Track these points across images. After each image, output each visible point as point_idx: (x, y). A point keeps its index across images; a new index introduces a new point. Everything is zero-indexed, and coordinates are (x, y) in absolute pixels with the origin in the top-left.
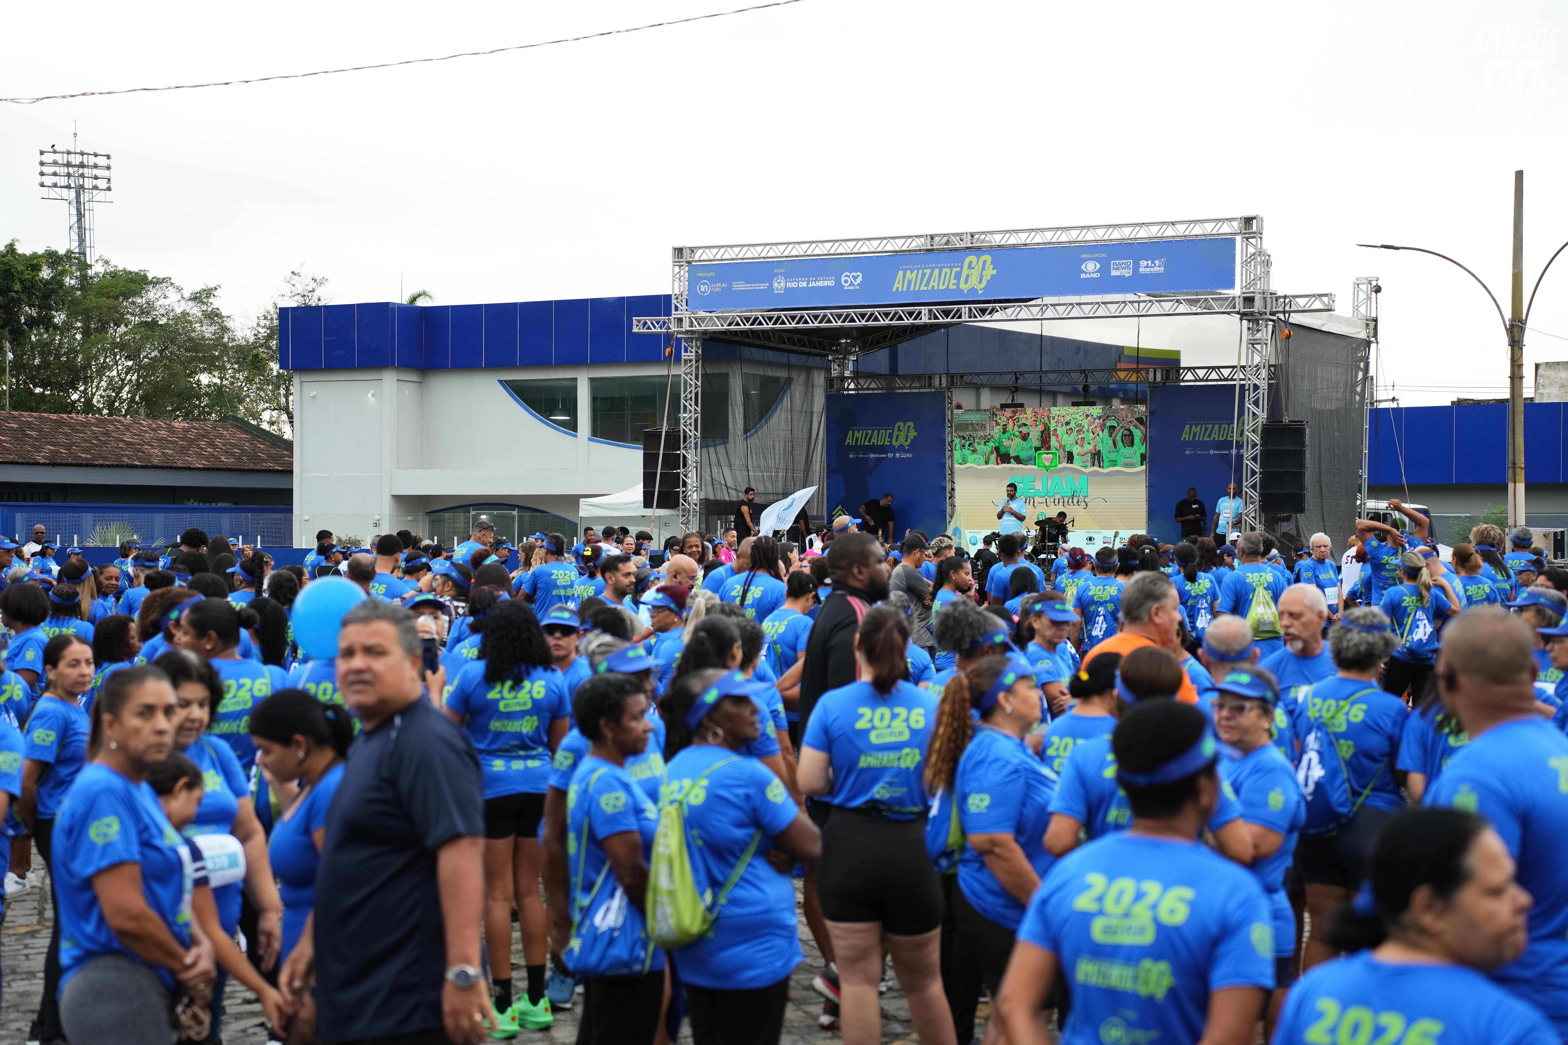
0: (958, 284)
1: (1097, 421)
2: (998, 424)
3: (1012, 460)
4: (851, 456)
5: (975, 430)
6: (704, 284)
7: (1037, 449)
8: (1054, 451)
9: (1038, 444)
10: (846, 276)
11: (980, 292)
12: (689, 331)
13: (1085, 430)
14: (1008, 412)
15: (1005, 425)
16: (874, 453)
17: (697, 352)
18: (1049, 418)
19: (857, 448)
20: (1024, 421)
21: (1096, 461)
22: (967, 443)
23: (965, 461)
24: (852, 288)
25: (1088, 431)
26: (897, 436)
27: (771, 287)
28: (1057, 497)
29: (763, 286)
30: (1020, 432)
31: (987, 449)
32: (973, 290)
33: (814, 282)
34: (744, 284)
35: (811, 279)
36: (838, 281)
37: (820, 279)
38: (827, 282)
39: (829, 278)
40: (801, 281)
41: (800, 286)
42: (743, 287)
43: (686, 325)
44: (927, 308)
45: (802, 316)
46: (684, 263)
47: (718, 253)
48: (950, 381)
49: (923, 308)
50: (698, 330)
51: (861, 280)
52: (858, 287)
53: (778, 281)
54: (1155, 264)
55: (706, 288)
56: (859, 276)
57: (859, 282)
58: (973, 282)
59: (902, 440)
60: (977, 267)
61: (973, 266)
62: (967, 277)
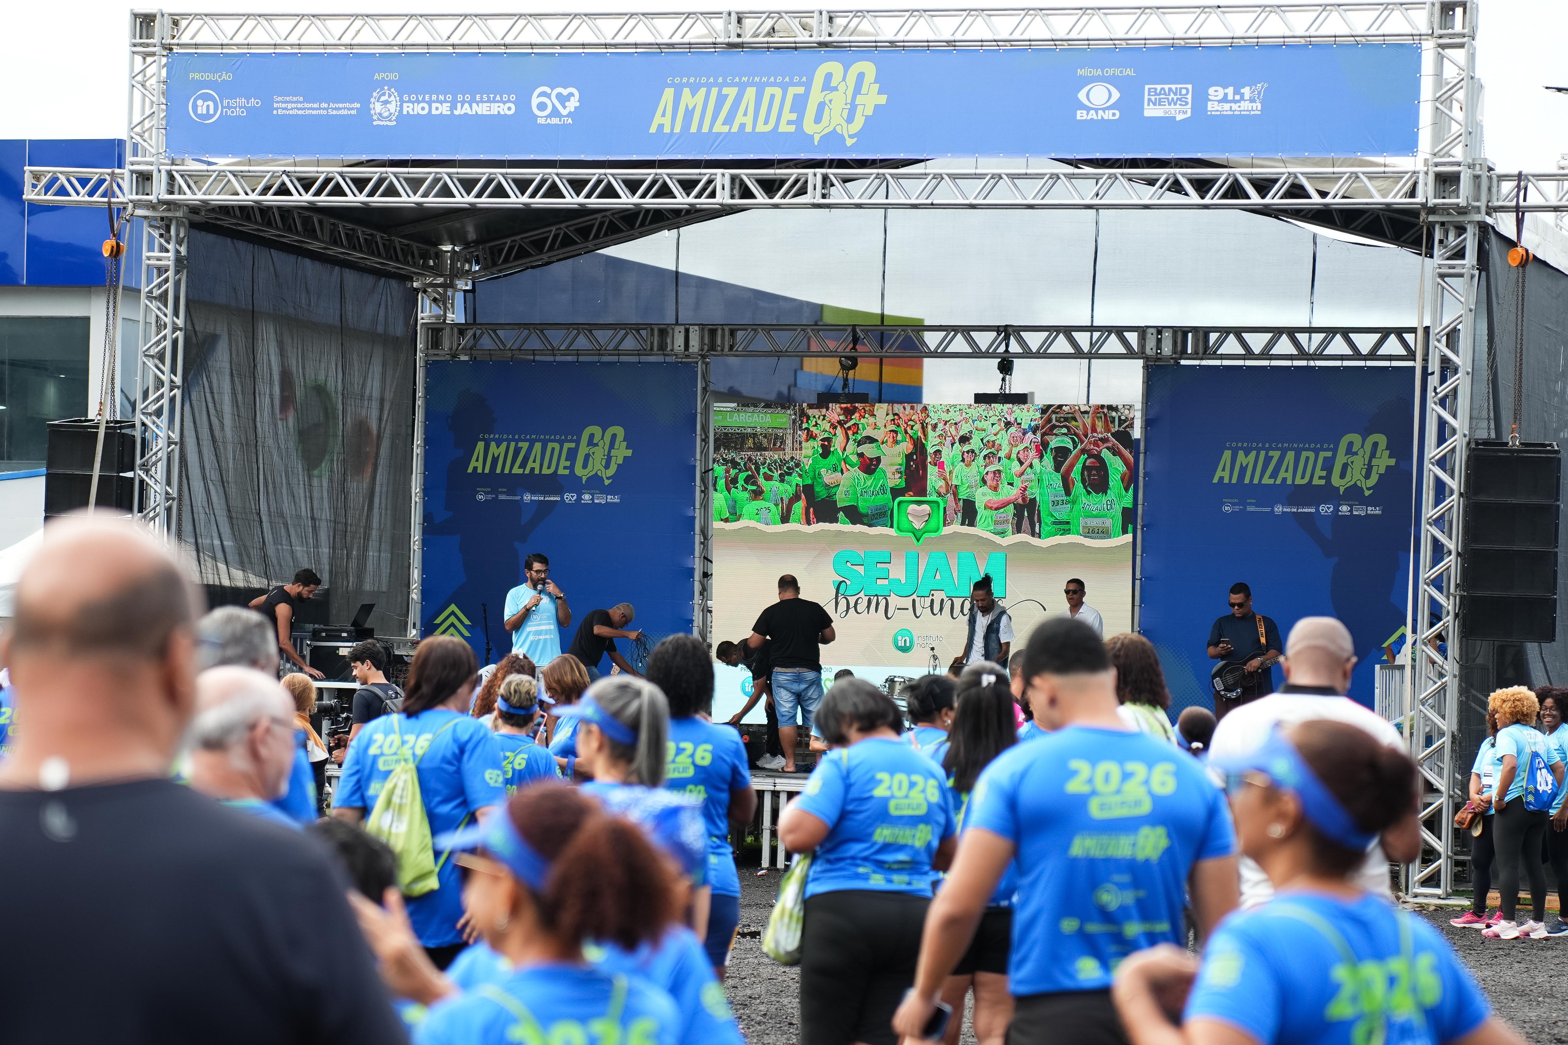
0: (799, 123)
1: (1030, 435)
2: (811, 436)
3: (841, 515)
4: (480, 497)
5: (759, 448)
6: (206, 98)
7: (896, 492)
8: (934, 498)
9: (899, 482)
10: (541, 94)
11: (849, 142)
12: (168, 203)
13: (1002, 454)
14: (835, 412)
15: (828, 440)
16: (533, 493)
17: (178, 252)
18: (924, 428)
19: (493, 480)
20: (869, 432)
21: (1026, 523)
22: (742, 476)
23: (734, 514)
24: (555, 121)
25: (1009, 457)
26: (587, 457)
27: (365, 111)
28: (938, 596)
29: (348, 109)
30: (861, 455)
31: (786, 490)
32: (833, 137)
33: (466, 105)
34: (301, 102)
35: (460, 97)
36: (523, 104)
37: (482, 98)
38: (497, 105)
39: (501, 97)
40: (437, 101)
41: (434, 112)
42: (298, 109)
43: (158, 189)
44: (728, 173)
45: (439, 177)
46: (158, 50)
47: (241, 29)
48: (709, 340)
49: (719, 172)
50: (189, 200)
51: (578, 104)
52: (570, 121)
53: (383, 99)
54: (1242, 95)
55: (208, 106)
56: (571, 94)
57: (573, 110)
58: (836, 118)
59: (596, 466)
60: (842, 86)
61: (834, 83)
62: (821, 106)
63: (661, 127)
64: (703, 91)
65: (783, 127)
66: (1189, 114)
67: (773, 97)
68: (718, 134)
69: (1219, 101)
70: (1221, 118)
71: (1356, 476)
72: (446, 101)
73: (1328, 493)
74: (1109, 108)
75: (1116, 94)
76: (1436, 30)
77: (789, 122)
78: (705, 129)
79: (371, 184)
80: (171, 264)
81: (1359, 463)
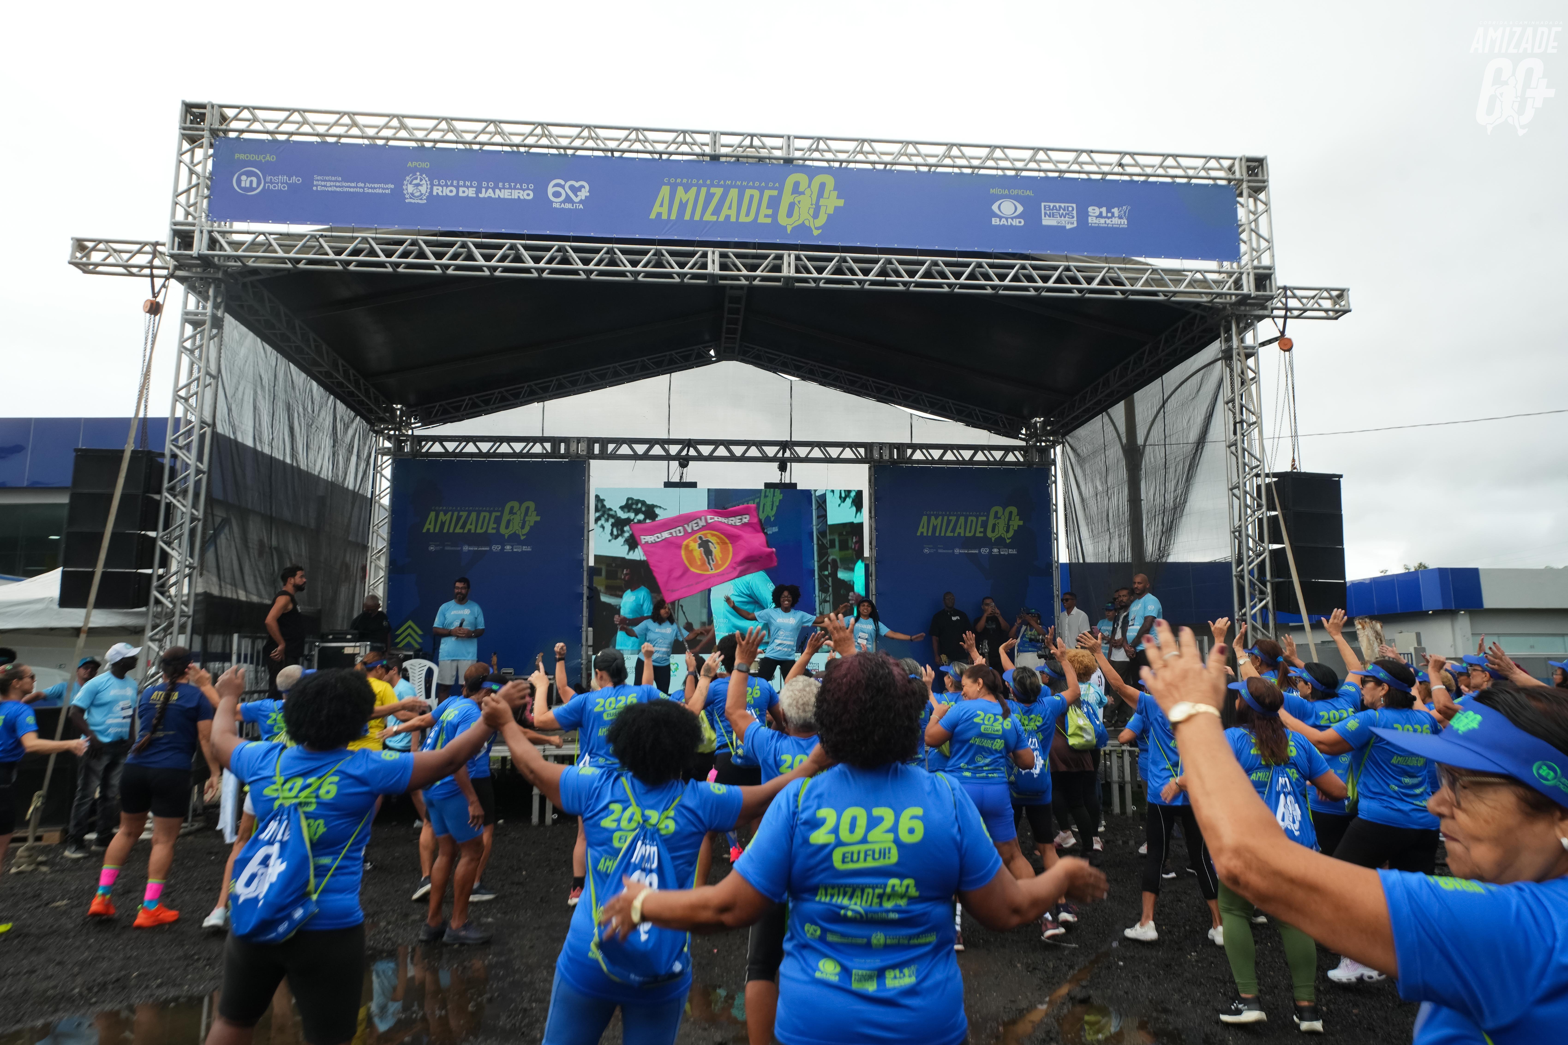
0: (774, 216)
4: (432, 548)
6: (249, 174)
10: (556, 185)
11: (816, 233)
12: (209, 258)
16: (469, 545)
17: (214, 313)
19: (441, 537)
24: (568, 206)
26: (509, 521)
27: (398, 193)
29: (383, 188)
32: (803, 229)
33: (490, 191)
34: (339, 182)
35: (484, 184)
36: (540, 191)
37: (504, 185)
38: (517, 191)
39: (521, 186)
40: (464, 186)
41: (461, 194)
42: (336, 187)
43: (199, 246)
44: (718, 251)
45: (464, 245)
46: (206, 133)
47: (286, 121)
48: (590, 448)
49: (710, 250)
50: (229, 257)
51: (588, 194)
52: (581, 206)
53: (415, 182)
54: (1113, 214)
55: (251, 182)
56: (583, 187)
57: (583, 198)
58: (803, 215)
59: (515, 527)
60: (808, 192)
61: (801, 189)
62: (792, 206)
63: (659, 215)
64: (694, 189)
65: (762, 220)
66: (1075, 225)
67: (752, 197)
68: (708, 222)
69: (1097, 217)
70: (1099, 229)
71: (1001, 531)
72: (471, 186)
73: (985, 541)
74: (1016, 217)
75: (1020, 209)
76: (1245, 177)
77: (766, 216)
78: (697, 217)
79: (401, 249)
80: (208, 319)
81: (1002, 524)
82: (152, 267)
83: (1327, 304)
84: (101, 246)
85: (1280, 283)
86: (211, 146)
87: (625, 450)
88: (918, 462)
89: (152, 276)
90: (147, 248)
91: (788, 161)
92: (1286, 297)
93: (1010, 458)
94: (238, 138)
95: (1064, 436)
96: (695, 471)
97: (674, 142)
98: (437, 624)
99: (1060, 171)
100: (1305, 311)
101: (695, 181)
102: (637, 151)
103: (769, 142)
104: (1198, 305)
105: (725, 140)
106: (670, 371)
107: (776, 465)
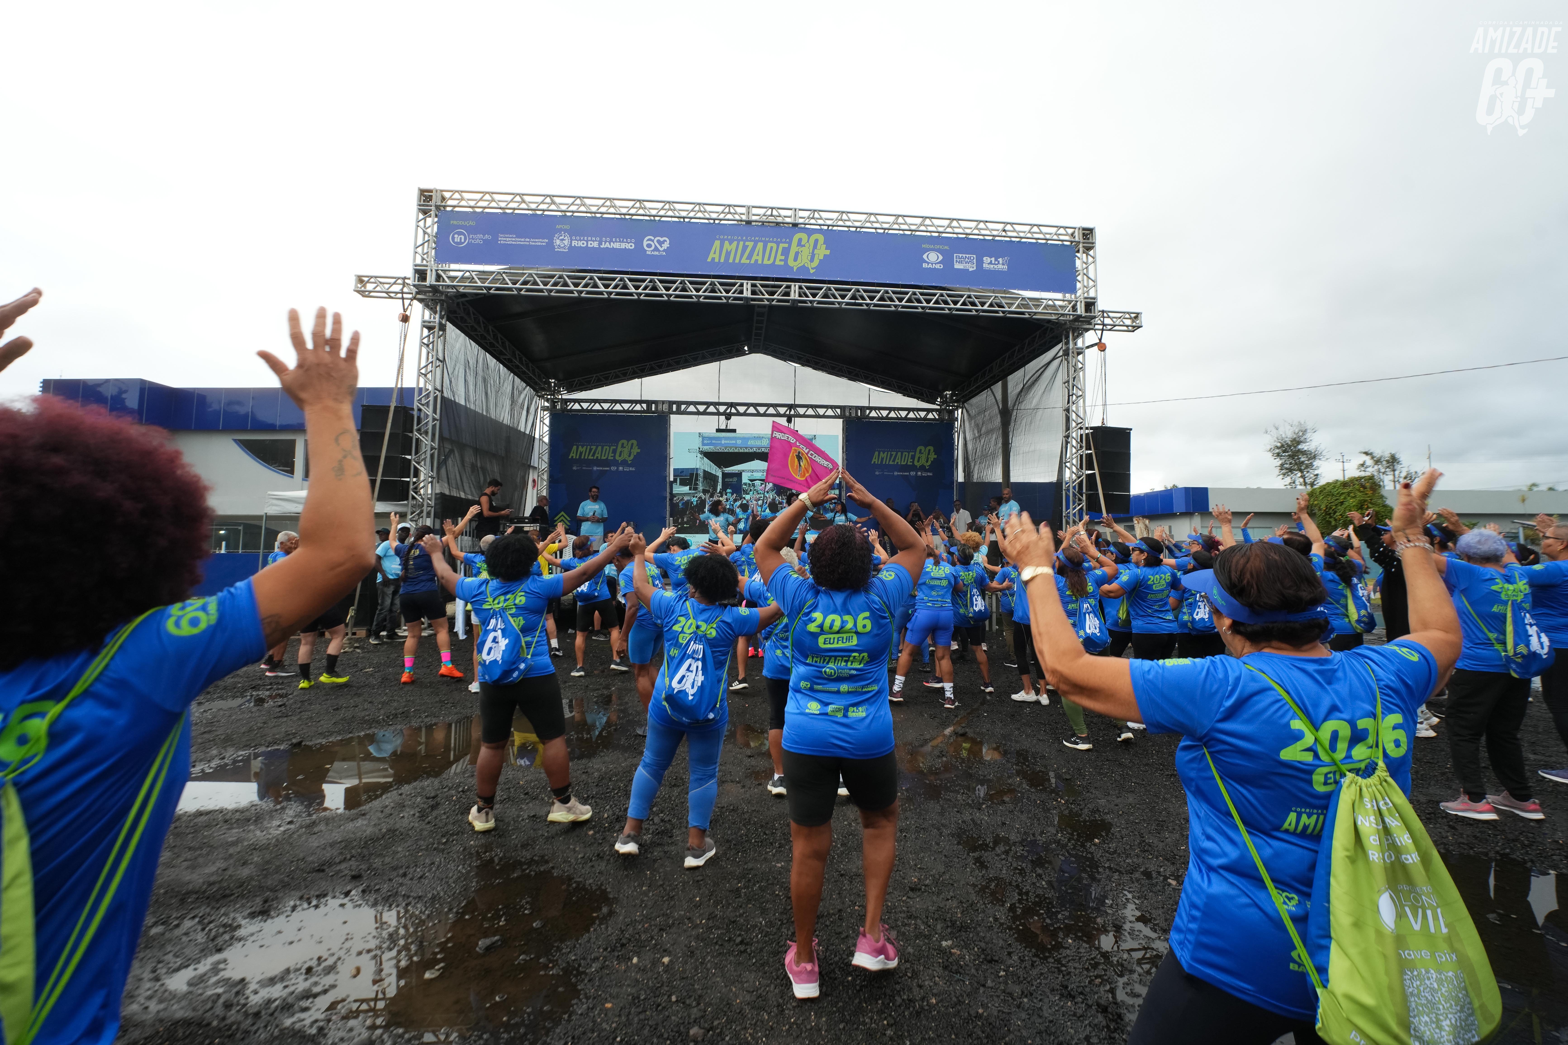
0: (786, 260)
4: (575, 468)
6: (459, 234)
10: (649, 240)
11: (812, 271)
12: (435, 287)
16: (598, 467)
17: (440, 320)
19: (580, 461)
24: (656, 253)
26: (621, 452)
27: (551, 245)
29: (541, 242)
32: (804, 269)
33: (608, 243)
34: (514, 238)
35: (604, 239)
36: (639, 244)
37: (616, 240)
38: (624, 244)
39: (627, 240)
40: (591, 240)
41: (589, 246)
42: (512, 241)
43: (431, 280)
44: (750, 282)
45: (592, 278)
46: (433, 208)
47: (481, 200)
48: (670, 407)
49: (745, 282)
50: (448, 286)
51: (668, 246)
52: (664, 253)
53: (561, 238)
54: (999, 262)
55: (461, 238)
56: (665, 241)
57: (666, 248)
58: (804, 260)
59: (625, 456)
60: (807, 245)
61: (803, 243)
62: (797, 254)
63: (713, 259)
64: (735, 243)
65: (778, 263)
66: (975, 268)
67: (772, 248)
68: (744, 262)
69: (989, 264)
71: (923, 461)
72: (596, 241)
73: (913, 468)
74: (938, 263)
75: (941, 258)
76: (1081, 240)
77: (781, 260)
78: (737, 261)
79: (553, 280)
80: (437, 325)
81: (924, 457)
82: (403, 293)
83: (1128, 322)
84: (372, 280)
85: (1100, 308)
86: (436, 216)
87: (692, 408)
88: (873, 418)
89: (403, 299)
90: (400, 281)
91: (795, 225)
92: (1104, 317)
93: (930, 416)
94: (452, 211)
95: (963, 403)
96: (735, 422)
97: (723, 212)
98: (579, 514)
99: (967, 234)
100: (1115, 326)
101: (736, 238)
102: (700, 218)
103: (783, 213)
104: (1049, 321)
105: (755, 211)
106: (720, 360)
107: (785, 419)
